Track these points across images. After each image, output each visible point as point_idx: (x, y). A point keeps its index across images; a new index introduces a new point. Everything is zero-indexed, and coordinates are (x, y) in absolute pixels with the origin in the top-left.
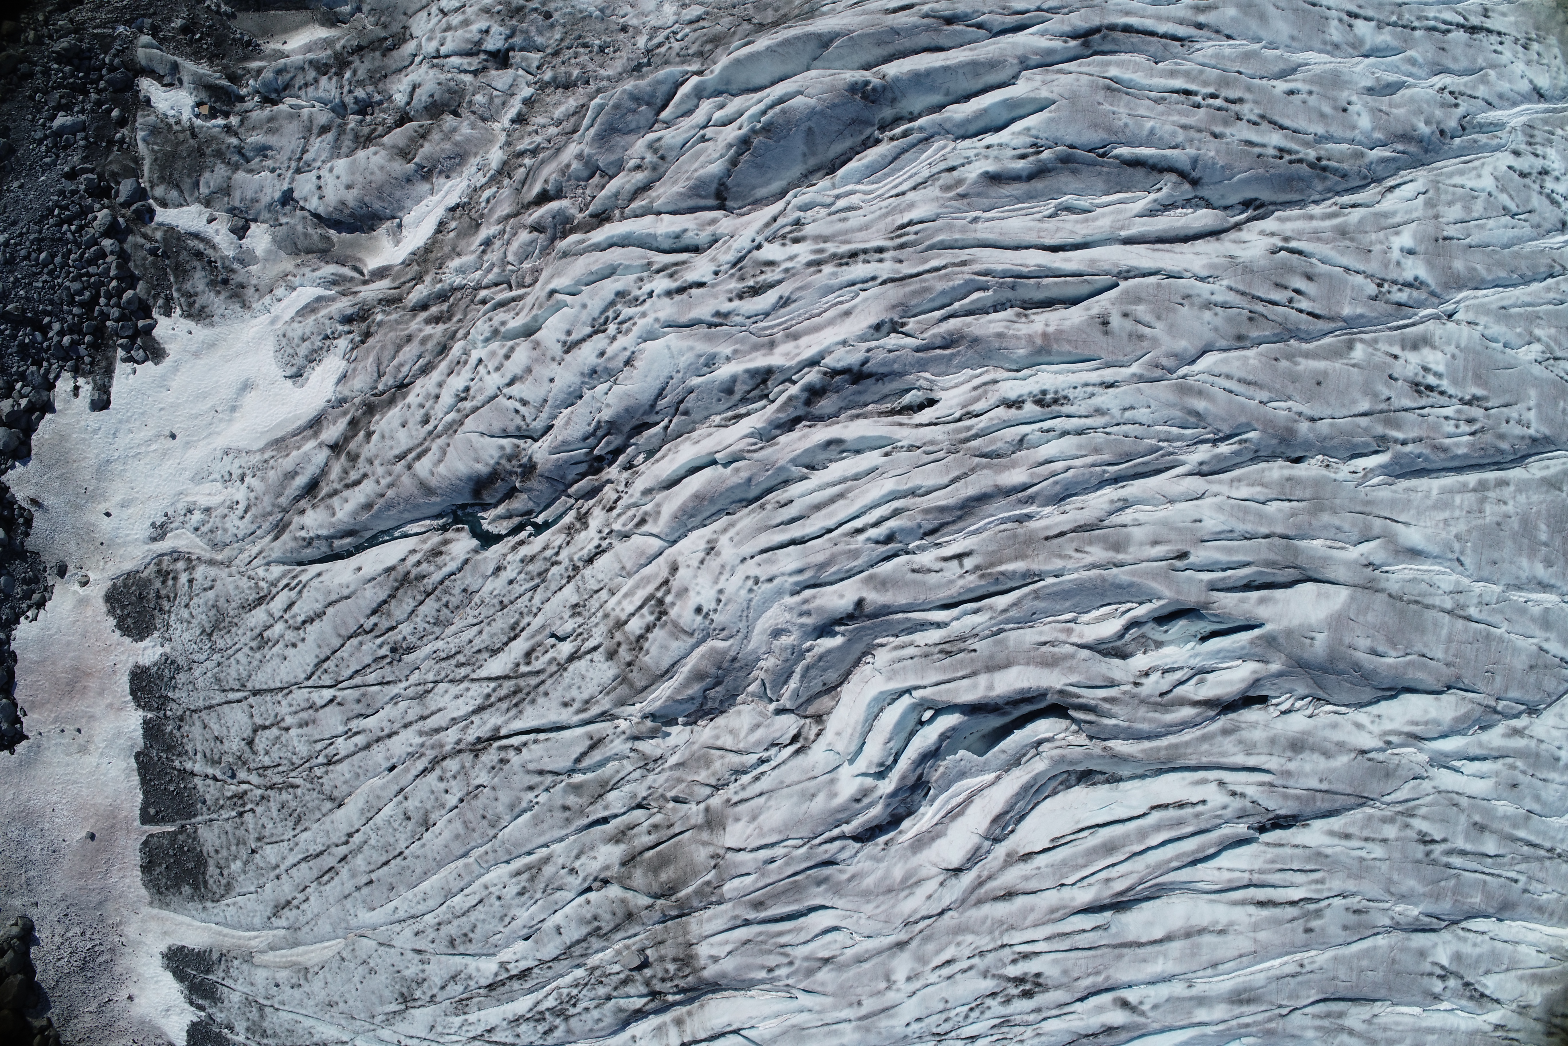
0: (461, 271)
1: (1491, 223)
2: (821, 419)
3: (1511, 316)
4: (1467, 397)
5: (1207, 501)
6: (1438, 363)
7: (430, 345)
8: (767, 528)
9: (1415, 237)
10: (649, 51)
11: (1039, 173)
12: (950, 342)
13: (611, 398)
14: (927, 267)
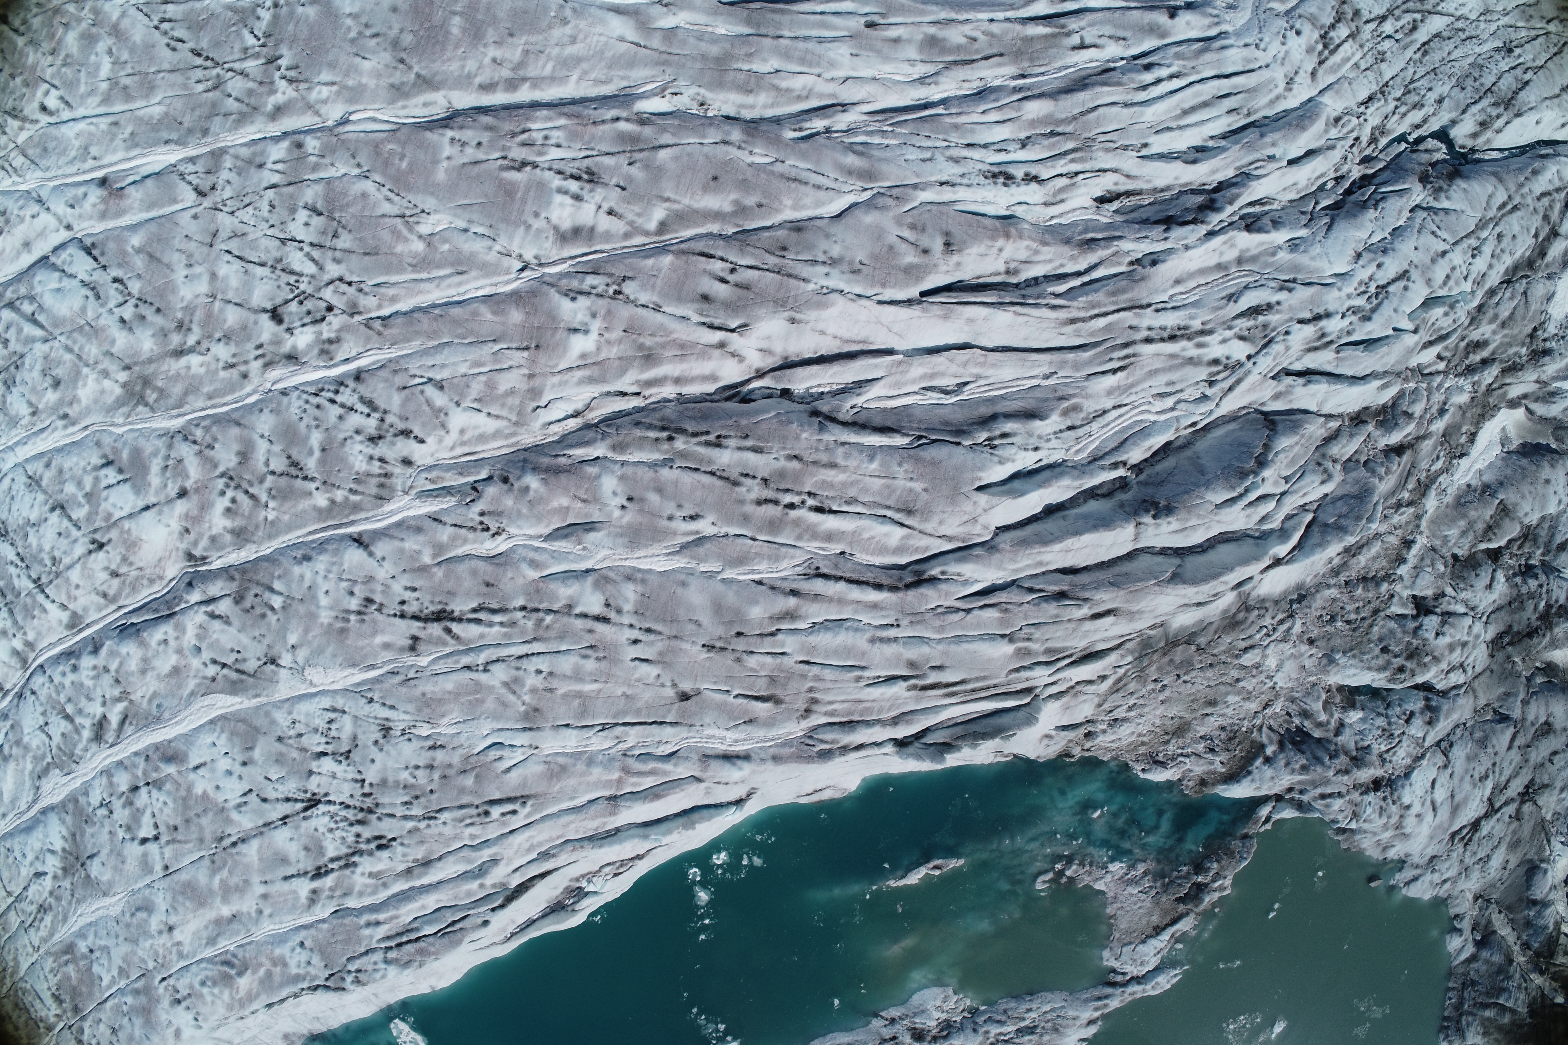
0: (1461, 389)
1: (463, 369)
2: (1194, 192)
3: (452, 264)
4: (528, 169)
5: (841, 73)
6: (562, 205)
7: (1490, 313)
8: (1247, 91)
9: (565, 349)
10: (1291, 616)
11: (987, 421)
12: (1090, 244)
13: (1370, 227)
14: (1110, 318)
